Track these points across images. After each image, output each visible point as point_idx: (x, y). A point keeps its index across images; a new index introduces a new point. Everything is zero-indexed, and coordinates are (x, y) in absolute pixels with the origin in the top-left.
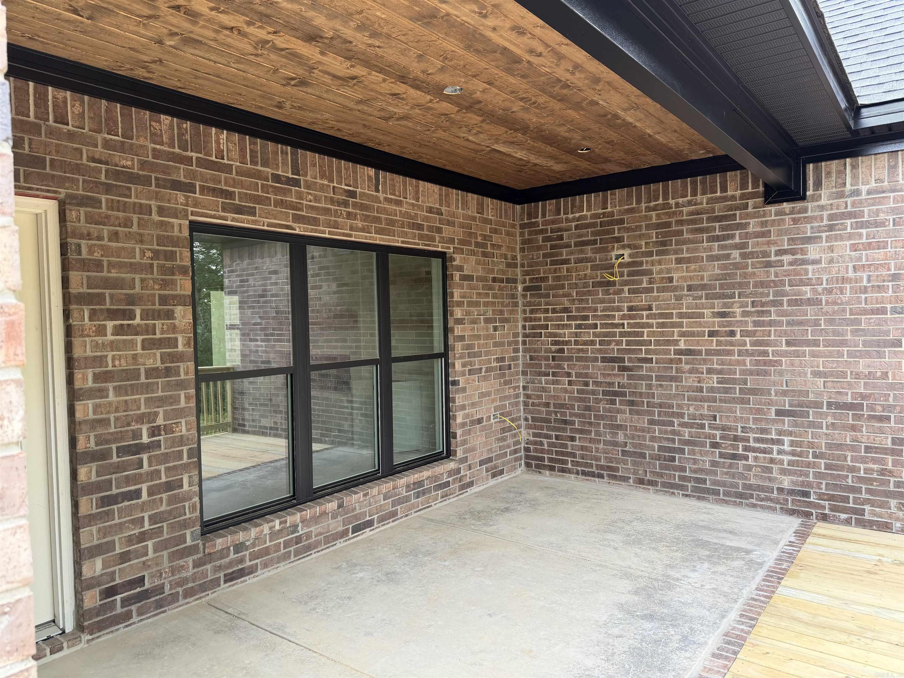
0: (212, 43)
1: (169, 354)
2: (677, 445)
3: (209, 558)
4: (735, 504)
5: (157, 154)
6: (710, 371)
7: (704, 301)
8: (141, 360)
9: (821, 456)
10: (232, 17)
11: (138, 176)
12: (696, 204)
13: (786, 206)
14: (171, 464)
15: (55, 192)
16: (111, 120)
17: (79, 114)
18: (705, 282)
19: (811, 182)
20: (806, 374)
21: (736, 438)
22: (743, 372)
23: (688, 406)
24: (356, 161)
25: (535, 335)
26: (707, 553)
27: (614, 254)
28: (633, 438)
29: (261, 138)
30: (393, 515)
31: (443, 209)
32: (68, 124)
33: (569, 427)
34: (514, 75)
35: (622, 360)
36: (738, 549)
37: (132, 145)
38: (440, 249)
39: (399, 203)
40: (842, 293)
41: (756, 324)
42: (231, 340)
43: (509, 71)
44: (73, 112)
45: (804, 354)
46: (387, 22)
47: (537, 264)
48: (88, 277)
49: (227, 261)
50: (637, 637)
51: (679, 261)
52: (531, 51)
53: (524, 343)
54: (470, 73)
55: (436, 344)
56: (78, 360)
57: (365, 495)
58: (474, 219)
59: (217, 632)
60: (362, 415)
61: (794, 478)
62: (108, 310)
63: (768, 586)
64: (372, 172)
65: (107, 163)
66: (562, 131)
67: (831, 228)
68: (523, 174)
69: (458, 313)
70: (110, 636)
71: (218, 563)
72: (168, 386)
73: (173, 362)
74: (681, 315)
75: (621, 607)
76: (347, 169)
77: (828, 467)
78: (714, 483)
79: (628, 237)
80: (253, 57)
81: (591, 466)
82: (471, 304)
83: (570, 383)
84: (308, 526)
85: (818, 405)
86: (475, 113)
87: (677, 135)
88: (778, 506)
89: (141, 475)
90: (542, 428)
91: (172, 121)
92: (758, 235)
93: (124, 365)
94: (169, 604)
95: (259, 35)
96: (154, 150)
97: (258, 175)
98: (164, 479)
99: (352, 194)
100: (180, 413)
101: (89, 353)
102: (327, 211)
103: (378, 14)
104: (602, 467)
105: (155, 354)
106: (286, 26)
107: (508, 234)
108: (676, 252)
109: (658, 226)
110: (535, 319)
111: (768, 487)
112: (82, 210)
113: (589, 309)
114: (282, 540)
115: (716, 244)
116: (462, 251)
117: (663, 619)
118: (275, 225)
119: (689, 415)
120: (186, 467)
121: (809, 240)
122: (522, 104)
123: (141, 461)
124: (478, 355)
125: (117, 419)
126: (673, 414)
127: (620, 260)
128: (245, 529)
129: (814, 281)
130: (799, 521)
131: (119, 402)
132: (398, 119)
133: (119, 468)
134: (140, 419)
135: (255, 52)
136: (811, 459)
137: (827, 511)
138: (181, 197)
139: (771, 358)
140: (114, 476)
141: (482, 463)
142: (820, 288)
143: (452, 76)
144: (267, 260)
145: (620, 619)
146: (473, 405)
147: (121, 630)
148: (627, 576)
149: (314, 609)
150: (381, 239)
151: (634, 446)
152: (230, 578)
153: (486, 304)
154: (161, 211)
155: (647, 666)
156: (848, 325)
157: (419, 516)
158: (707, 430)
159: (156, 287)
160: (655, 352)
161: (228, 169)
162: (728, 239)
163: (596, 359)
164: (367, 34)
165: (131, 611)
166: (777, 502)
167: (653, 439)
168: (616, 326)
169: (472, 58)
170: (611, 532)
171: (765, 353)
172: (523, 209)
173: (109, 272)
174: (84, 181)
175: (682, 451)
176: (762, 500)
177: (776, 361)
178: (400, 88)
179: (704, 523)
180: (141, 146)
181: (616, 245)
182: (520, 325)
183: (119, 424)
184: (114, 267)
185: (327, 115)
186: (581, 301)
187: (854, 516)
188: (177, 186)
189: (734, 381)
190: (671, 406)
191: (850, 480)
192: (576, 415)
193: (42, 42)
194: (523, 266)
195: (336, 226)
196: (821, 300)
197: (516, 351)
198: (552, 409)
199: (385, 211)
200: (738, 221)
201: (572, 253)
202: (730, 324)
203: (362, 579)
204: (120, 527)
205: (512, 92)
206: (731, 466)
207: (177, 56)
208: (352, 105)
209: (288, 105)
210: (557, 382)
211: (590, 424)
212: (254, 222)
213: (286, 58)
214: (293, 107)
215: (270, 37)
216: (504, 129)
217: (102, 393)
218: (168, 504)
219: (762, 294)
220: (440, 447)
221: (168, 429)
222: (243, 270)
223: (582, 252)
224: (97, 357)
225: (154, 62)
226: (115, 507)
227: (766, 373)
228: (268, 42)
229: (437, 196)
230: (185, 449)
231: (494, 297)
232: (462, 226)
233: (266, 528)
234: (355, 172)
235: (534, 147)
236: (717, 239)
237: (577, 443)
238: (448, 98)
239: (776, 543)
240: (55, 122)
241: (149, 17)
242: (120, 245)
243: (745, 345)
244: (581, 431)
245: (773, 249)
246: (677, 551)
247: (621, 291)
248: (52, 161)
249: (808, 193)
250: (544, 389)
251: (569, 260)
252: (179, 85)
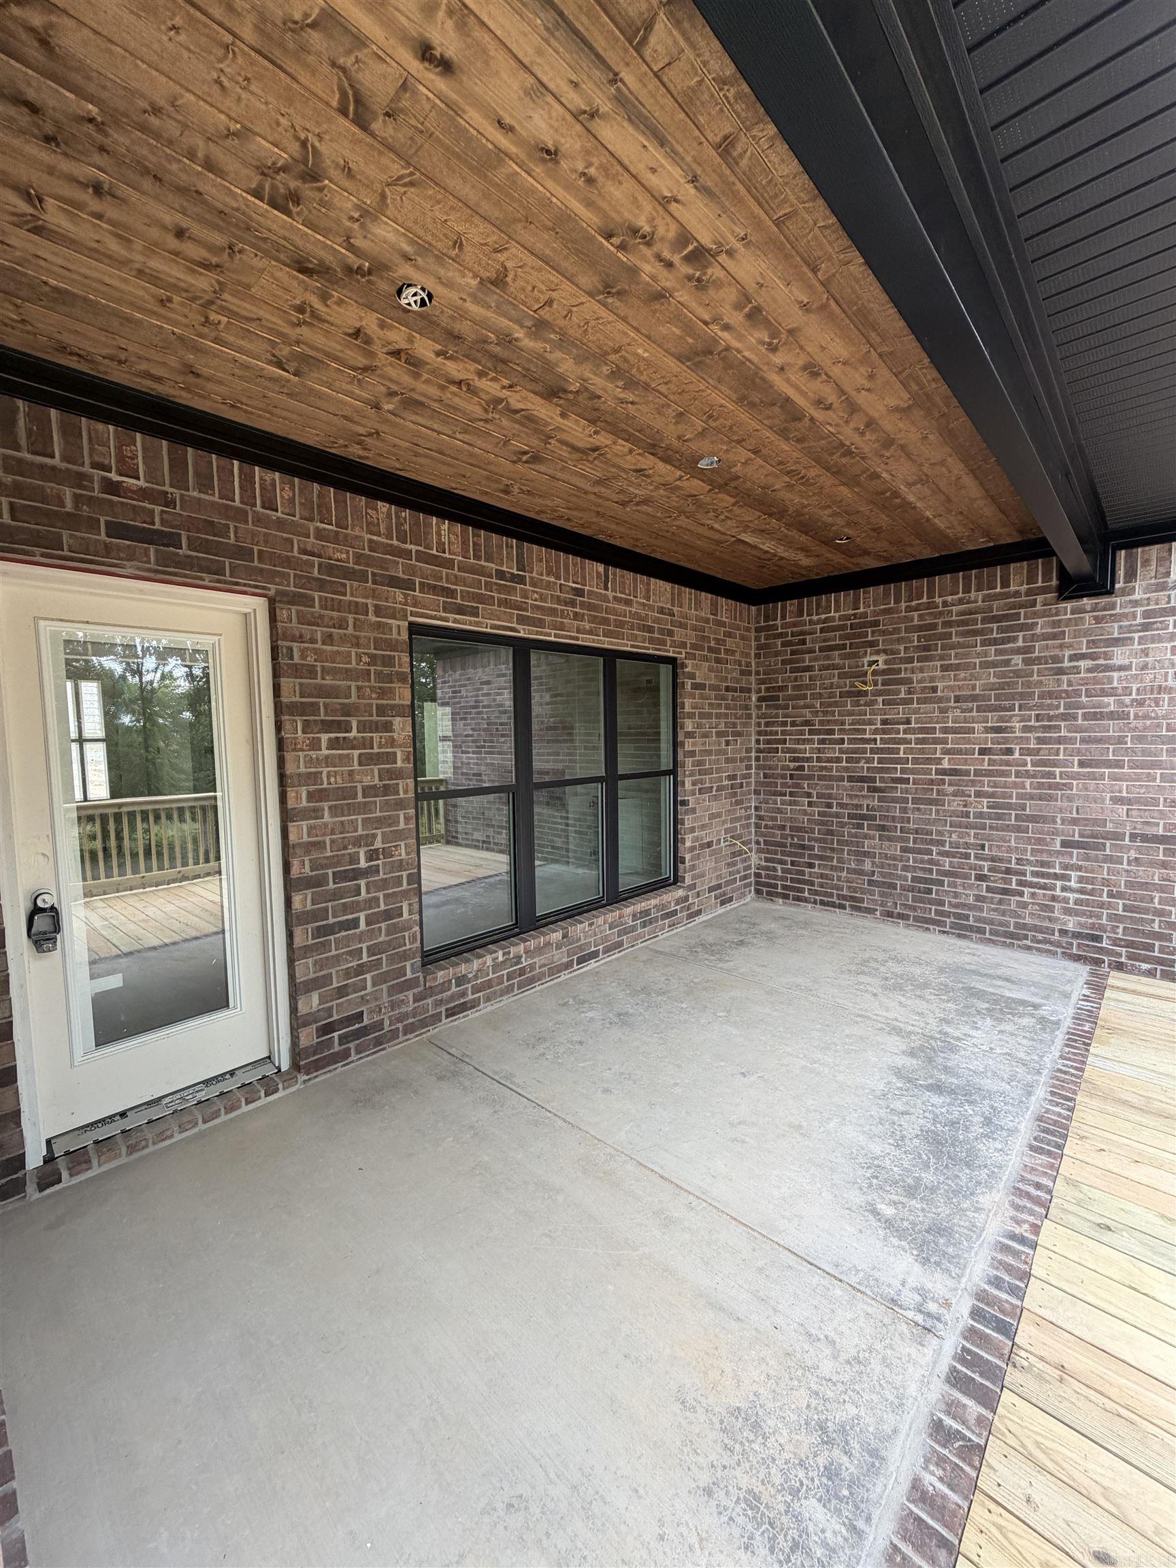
0: (435, 405)
1: (388, 770)
2: (934, 876)
3: (430, 992)
4: (1004, 944)
5: (373, 546)
6: (979, 794)
7: (974, 714)
8: (358, 777)
9: (1120, 895)
10: (462, 364)
11: (354, 571)
12: (968, 602)
13: (1086, 602)
14: (390, 891)
15: (263, 588)
16: (323, 505)
17: (289, 500)
18: (977, 692)
19: (1121, 573)
20: (1103, 800)
21: (1008, 871)
22: (1019, 796)
23: (951, 833)
24: (583, 555)
25: (770, 751)
26: (987, 1005)
27: (866, 660)
28: (882, 867)
29: (485, 530)
30: (619, 945)
31: (675, 609)
32: (277, 511)
33: (807, 852)
34: (787, 439)
35: (873, 780)
36: (1023, 1003)
37: (346, 536)
38: (671, 654)
39: (628, 603)
40: (1157, 705)
41: (1040, 741)
42: (444, 752)
43: (783, 433)
44: (282, 497)
45: (1102, 777)
46: (649, 364)
47: (775, 672)
48: (301, 685)
49: (439, 672)
50: (927, 1114)
51: (945, 668)
52: (819, 403)
53: (758, 759)
54: (736, 438)
55: (663, 760)
56: (291, 777)
57: (591, 925)
58: (707, 621)
59: (441, 1078)
60: (576, 832)
61: (1083, 920)
62: (322, 721)
63: (1075, 1054)
64: (601, 568)
65: (320, 556)
66: (825, 516)
67: (1145, 627)
68: (765, 570)
69: (689, 725)
70: (328, 1075)
71: (439, 997)
72: (386, 806)
73: (391, 779)
74: (945, 730)
75: (898, 1072)
76: (575, 565)
77: (1126, 908)
78: (978, 920)
79: (884, 641)
80: (481, 423)
81: (831, 895)
82: (702, 716)
83: (810, 804)
84: (532, 958)
85: (1118, 836)
86: (729, 494)
87: (960, 518)
88: (1059, 950)
89: (358, 902)
90: (776, 853)
91: (390, 509)
92: (1046, 637)
93: (339, 782)
94: (389, 1041)
95: (491, 390)
96: (370, 541)
97: (481, 571)
98: (382, 907)
99: (579, 593)
100: (399, 836)
101: (302, 769)
102: (553, 612)
103: (640, 351)
104: (844, 898)
105: (372, 770)
106: (525, 376)
107: (742, 638)
108: (942, 658)
109: (920, 628)
110: (771, 733)
111: (1047, 928)
112: (294, 609)
113: (836, 722)
114: (505, 972)
115: (993, 648)
116: (693, 657)
117: (952, 1092)
118: (498, 628)
119: (950, 843)
120: (405, 894)
121: (1116, 642)
122: (787, 479)
123: (359, 887)
124: (706, 772)
125: (332, 841)
126: (932, 842)
127: (874, 667)
128: (467, 961)
129: (1120, 691)
130: (1088, 968)
131: (334, 823)
132: (637, 504)
133: (336, 895)
134: (357, 842)
135: (485, 416)
136: (1105, 898)
137: (1123, 960)
138: (399, 595)
139: (1058, 780)
140: (330, 904)
141: (711, 890)
142: (1127, 700)
143: (712, 442)
144: (480, 670)
145: (901, 1089)
146: (703, 827)
147: (339, 1068)
148: (898, 1031)
149: (543, 1054)
150: (609, 643)
151: (883, 875)
152: (451, 1013)
153: (718, 716)
154: (378, 611)
155: (950, 1157)
156: (1163, 743)
157: (646, 947)
158: (972, 861)
159: (374, 696)
160: (913, 772)
161: (449, 564)
162: (1009, 642)
163: (842, 779)
164: (621, 384)
165: (349, 1049)
166: (1059, 945)
167: (905, 868)
168: (867, 741)
169: (743, 416)
170: (863, 973)
171: (1051, 775)
172: (759, 610)
173: (323, 679)
174: (295, 575)
175: (941, 883)
176: (1039, 942)
177: (1064, 785)
178: (648, 462)
179: (973, 967)
180: (357, 537)
181: (869, 650)
182: (753, 739)
183: (335, 848)
184: (328, 673)
185: (558, 501)
186: (825, 713)
187: (1159, 968)
188: (394, 582)
189: (1009, 806)
190: (930, 833)
191: (1156, 926)
192: (816, 840)
193: (246, 411)
194: (758, 673)
195: (562, 627)
196: (1129, 713)
197: (749, 767)
198: (788, 832)
199: (615, 612)
200: (1022, 621)
201: (816, 659)
202: (1006, 741)
203: (592, 1019)
204: (337, 959)
205: (780, 463)
206: (1000, 902)
207: (396, 425)
208: (587, 486)
209: (516, 490)
210: (795, 803)
211: (832, 850)
212: (477, 624)
213: (522, 424)
214: (522, 491)
215: (505, 393)
216: (758, 514)
217: (316, 813)
218: (387, 935)
219: (1050, 707)
220: (667, 872)
221: (387, 853)
222: (456, 681)
223: (828, 658)
224: (311, 773)
225: (370, 435)
226: (332, 937)
227: (1051, 798)
228: (500, 401)
229: (669, 595)
230: (405, 874)
231: (727, 708)
232: (695, 628)
233: (489, 960)
234: (583, 568)
235: (786, 536)
236: (995, 642)
237: (816, 870)
238: (701, 474)
239: (1067, 996)
240: (263, 507)
241: (365, 369)
242: (335, 648)
243: (1026, 765)
244: (821, 858)
245: (1067, 653)
246: (948, 1001)
247: (874, 702)
248: (260, 552)
249: (1117, 586)
250: (780, 811)
251: (813, 667)
252: (398, 466)
